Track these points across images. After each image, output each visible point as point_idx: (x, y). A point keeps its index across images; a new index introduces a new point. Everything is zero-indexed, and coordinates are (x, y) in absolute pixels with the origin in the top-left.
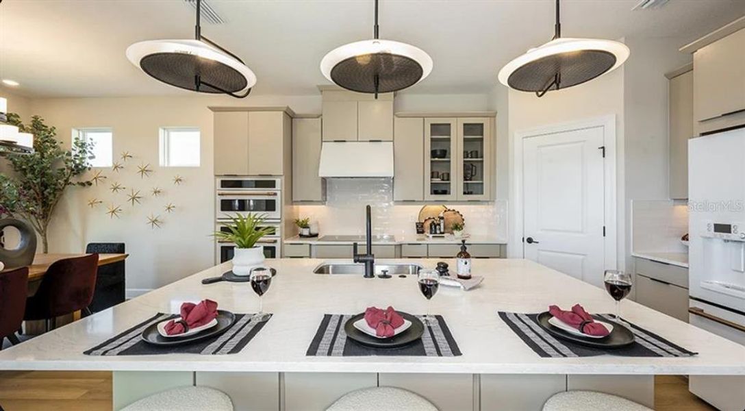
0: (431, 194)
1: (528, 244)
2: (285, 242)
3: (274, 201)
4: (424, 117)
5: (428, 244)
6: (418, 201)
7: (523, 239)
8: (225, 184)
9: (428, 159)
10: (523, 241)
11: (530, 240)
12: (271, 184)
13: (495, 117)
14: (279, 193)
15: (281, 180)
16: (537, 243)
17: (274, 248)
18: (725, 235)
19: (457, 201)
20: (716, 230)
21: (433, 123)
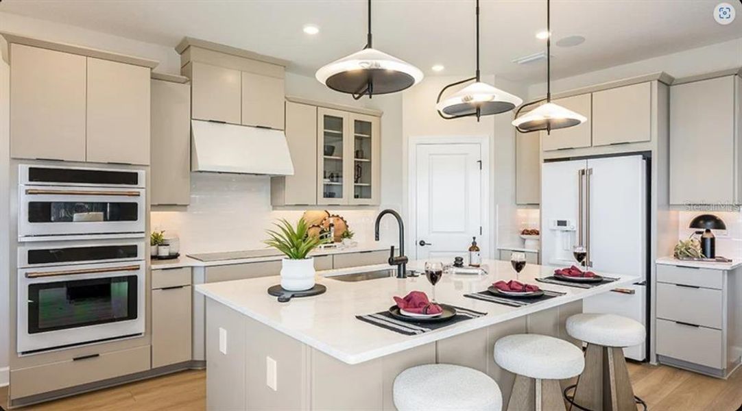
0: (324, 197)
1: (421, 247)
2: (153, 267)
3: (135, 205)
4: (317, 106)
5: (333, 255)
6: (311, 205)
7: (416, 242)
8: (35, 175)
9: (321, 156)
10: (416, 244)
11: (422, 243)
12: (132, 178)
13: (380, 117)
14: (142, 192)
15: (146, 173)
16: (430, 244)
17: (135, 277)
18: (563, 228)
19: (348, 206)
20: (558, 225)
21: (327, 114)
